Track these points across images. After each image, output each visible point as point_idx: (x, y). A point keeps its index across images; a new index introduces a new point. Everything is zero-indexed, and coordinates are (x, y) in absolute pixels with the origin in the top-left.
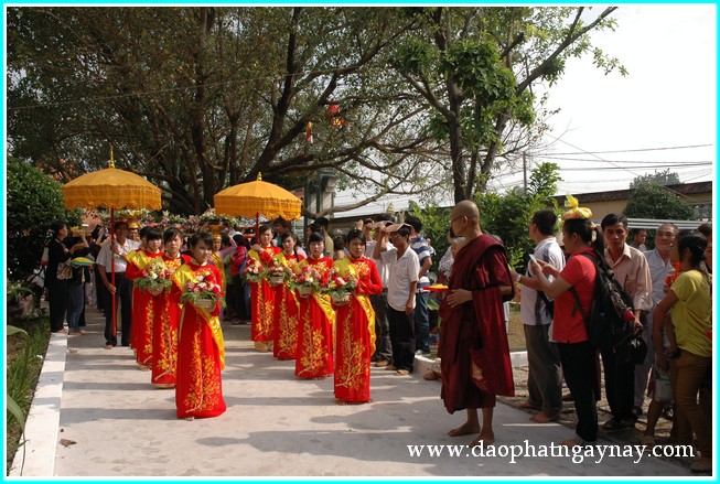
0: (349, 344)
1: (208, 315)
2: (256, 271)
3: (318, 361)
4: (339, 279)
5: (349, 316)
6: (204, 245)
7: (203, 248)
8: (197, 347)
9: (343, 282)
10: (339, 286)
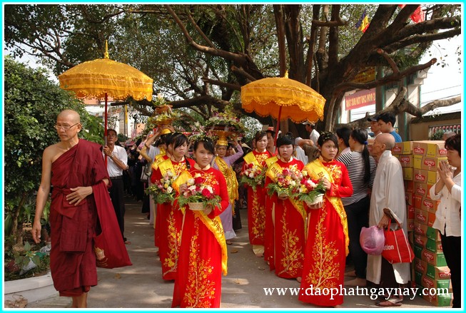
0: (321, 248)
1: (206, 217)
2: (251, 175)
3: (295, 262)
4: (309, 181)
5: (322, 220)
6: (204, 149)
7: (202, 152)
8: (194, 251)
9: (314, 185)
10: (310, 189)
